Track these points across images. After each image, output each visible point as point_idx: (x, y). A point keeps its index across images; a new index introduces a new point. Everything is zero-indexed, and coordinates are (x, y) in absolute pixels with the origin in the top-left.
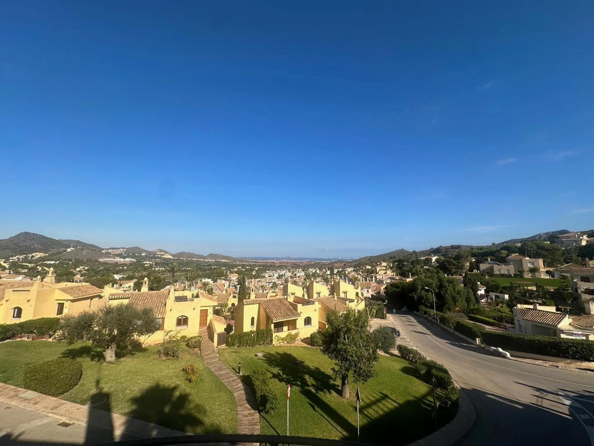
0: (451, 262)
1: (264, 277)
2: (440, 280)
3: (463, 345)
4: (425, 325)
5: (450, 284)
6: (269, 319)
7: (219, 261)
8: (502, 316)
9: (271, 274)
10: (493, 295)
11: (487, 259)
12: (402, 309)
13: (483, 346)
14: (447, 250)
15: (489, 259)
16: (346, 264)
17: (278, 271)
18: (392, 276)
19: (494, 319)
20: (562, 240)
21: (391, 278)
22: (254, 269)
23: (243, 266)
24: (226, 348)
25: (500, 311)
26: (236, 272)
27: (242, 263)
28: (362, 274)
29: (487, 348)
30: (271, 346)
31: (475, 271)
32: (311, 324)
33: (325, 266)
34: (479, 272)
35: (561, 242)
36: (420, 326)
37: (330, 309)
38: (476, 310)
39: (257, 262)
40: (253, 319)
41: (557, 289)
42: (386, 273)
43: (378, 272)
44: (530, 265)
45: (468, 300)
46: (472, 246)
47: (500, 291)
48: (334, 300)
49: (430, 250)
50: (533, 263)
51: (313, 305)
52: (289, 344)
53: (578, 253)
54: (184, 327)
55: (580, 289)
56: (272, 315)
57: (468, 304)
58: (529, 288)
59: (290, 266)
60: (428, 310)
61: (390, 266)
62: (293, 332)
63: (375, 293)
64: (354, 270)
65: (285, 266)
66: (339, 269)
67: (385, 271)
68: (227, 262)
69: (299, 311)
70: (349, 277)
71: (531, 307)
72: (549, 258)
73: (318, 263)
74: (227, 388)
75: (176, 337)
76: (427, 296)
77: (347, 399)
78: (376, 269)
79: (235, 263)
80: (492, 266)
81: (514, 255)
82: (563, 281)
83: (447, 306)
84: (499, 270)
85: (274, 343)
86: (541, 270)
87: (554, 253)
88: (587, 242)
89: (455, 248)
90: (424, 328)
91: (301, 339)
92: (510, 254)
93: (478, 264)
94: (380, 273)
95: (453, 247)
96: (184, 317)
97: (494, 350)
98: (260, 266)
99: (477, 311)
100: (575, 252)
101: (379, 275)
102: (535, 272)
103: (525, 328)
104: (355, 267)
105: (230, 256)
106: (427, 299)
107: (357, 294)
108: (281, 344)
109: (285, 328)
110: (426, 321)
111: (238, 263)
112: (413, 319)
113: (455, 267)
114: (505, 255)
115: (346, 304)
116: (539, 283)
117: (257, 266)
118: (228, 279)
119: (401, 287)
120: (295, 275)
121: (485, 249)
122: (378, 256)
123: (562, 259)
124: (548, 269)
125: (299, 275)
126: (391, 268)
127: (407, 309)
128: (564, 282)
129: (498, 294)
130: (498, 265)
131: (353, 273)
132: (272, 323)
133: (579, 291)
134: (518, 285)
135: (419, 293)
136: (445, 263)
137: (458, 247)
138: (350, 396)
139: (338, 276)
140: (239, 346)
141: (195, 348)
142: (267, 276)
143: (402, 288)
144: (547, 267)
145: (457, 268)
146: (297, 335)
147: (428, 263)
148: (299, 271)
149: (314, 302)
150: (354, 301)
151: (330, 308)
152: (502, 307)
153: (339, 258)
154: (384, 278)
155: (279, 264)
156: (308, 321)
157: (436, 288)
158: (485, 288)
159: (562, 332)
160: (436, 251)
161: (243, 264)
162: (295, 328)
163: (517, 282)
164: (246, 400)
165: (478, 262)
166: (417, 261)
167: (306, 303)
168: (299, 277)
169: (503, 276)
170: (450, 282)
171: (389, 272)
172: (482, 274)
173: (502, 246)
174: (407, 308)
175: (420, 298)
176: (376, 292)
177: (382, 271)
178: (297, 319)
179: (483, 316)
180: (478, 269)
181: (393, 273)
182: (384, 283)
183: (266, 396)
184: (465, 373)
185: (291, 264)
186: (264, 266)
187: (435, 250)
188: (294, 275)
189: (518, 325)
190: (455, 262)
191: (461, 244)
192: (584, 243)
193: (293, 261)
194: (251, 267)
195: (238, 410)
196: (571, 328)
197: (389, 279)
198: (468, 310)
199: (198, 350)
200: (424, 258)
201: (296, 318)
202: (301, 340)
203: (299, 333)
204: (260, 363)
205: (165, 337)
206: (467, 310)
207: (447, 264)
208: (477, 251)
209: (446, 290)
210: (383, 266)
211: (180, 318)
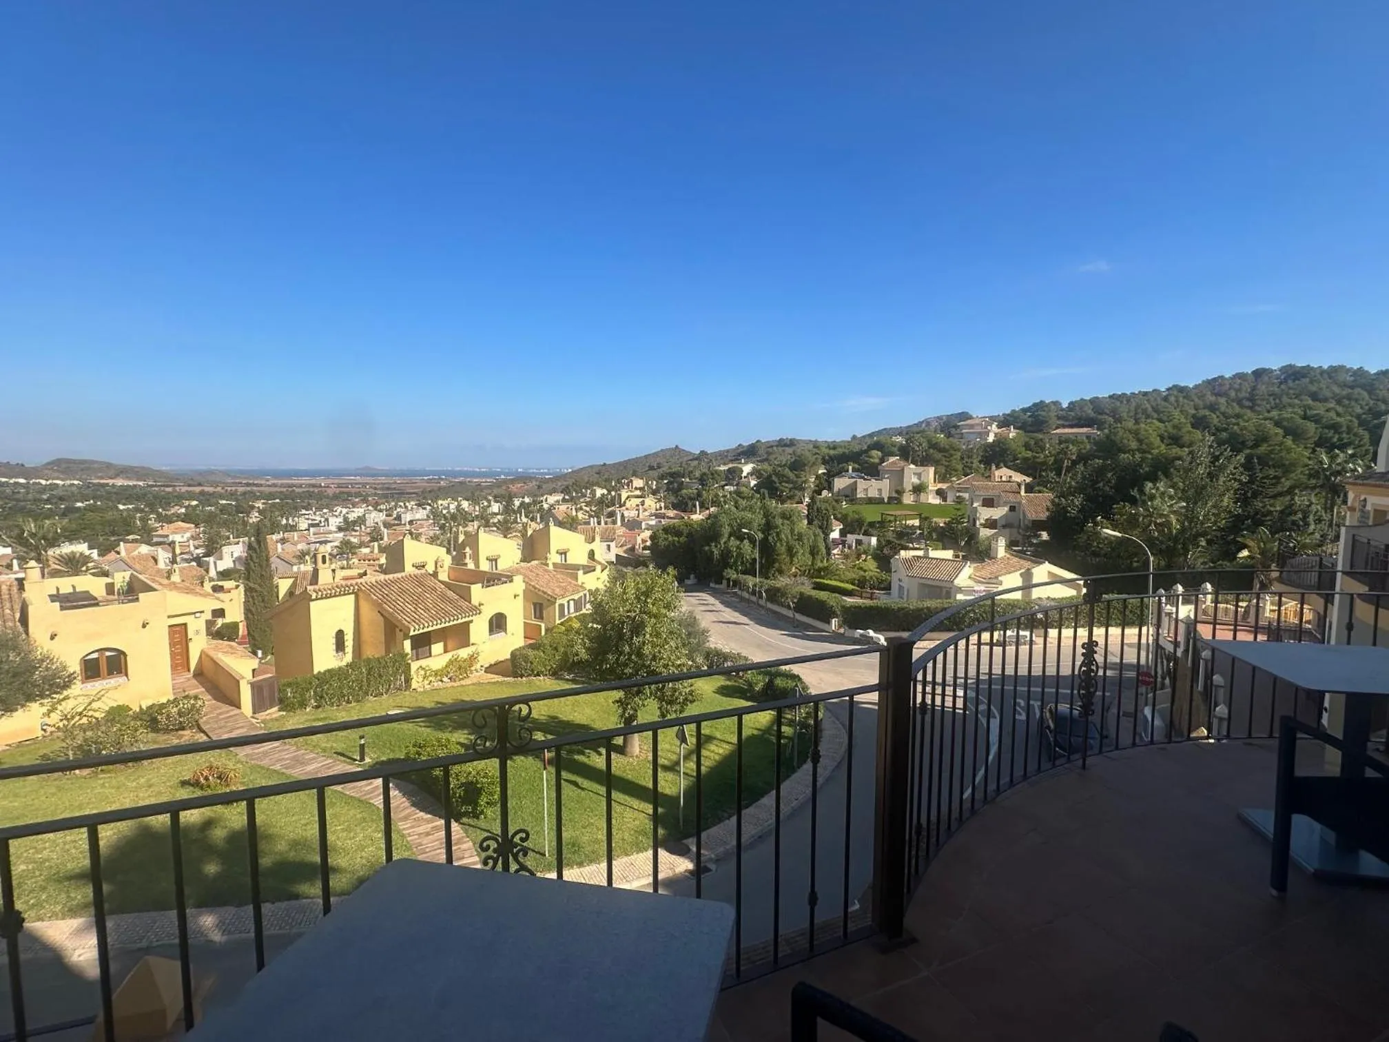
0: (783, 476)
1: (293, 528)
2: (767, 514)
3: (808, 635)
4: (736, 607)
5: (786, 521)
6: (392, 630)
7: (103, 485)
8: (865, 577)
9: (318, 518)
10: (851, 538)
11: (846, 469)
12: (686, 580)
13: (842, 631)
14: (770, 450)
15: (850, 468)
16: (543, 485)
17: (339, 509)
18: (657, 510)
19: (853, 584)
20: (964, 431)
21: (657, 516)
22: (253, 507)
23: (205, 498)
24: (282, 717)
25: (861, 568)
26: (186, 518)
27: (198, 489)
28: (588, 509)
29: (849, 633)
30: (407, 693)
31: (825, 493)
32: (505, 631)
33: (482, 491)
34: (830, 495)
35: (960, 436)
36: (728, 610)
37: (540, 593)
38: (825, 569)
39: (256, 485)
40: (340, 635)
41: (949, 522)
42: (643, 503)
43: (625, 502)
44: (915, 480)
45: (814, 552)
46: (816, 441)
47: (865, 531)
48: (546, 571)
49: (737, 448)
50: (919, 475)
51: (508, 585)
52: (455, 681)
53: (982, 456)
54: (121, 680)
55: (979, 519)
56: (404, 619)
57: (814, 558)
58: (908, 522)
59: (375, 494)
60: (742, 577)
61: (652, 489)
62: (464, 653)
63: (625, 552)
64: (564, 500)
65: (358, 495)
66: (523, 498)
67: (642, 499)
68: (135, 486)
69: (475, 601)
70: (556, 517)
71: (920, 553)
72: (942, 465)
73: (461, 483)
74: (345, 795)
75: (90, 713)
76: (741, 549)
77: (637, 756)
78: (620, 495)
79: (170, 489)
80: (856, 482)
81: (892, 459)
82: (958, 507)
83: (777, 565)
84: (866, 490)
85: (414, 685)
86: (930, 488)
87: (952, 455)
88: (995, 437)
89: (786, 445)
90: (737, 614)
91: (482, 666)
92: (886, 458)
93: (831, 479)
94: (628, 504)
95: (782, 443)
96: (108, 654)
97: (861, 635)
98: (271, 496)
99: (826, 571)
100: (978, 455)
101: (627, 509)
102: (920, 492)
103: (908, 591)
104: (565, 490)
105: (146, 466)
106: (740, 555)
107: (592, 555)
108: (436, 684)
109: (437, 648)
110: (737, 600)
111: (184, 489)
112: (711, 600)
113: (791, 486)
114: (877, 461)
115: (576, 579)
116: (924, 513)
117: (258, 498)
118: (155, 540)
119: (686, 532)
120: (399, 518)
121: (841, 447)
122: (620, 464)
123: (960, 467)
124: (940, 486)
125: (408, 520)
126: (654, 493)
127: (696, 580)
128: (958, 510)
129: (861, 537)
130: (865, 479)
131: (563, 507)
132: (406, 636)
133: (978, 523)
134: (892, 518)
135: (725, 543)
136: (774, 478)
137: (792, 443)
138: (640, 752)
139: (523, 517)
140: (317, 707)
141: (183, 729)
142: (303, 525)
143: (690, 535)
144: (939, 482)
145: (795, 488)
146: (473, 658)
147: (733, 479)
148: (406, 507)
149: (512, 576)
150: (594, 570)
151: (539, 590)
152: (865, 560)
153: (519, 470)
154: (641, 516)
155: (338, 491)
156: (498, 623)
157: (758, 530)
158: (841, 527)
159: (960, 590)
160: (749, 452)
161: (202, 493)
162: (466, 643)
163: (891, 513)
164: (412, 805)
165: (830, 476)
166: (712, 474)
167: (488, 581)
168: (411, 522)
169: (870, 501)
170: (786, 516)
171: (650, 502)
172: (836, 498)
173: (869, 441)
174: (696, 577)
175: (726, 554)
176: (625, 548)
177: (633, 500)
178: (472, 621)
179: (835, 580)
180: (830, 489)
181: (658, 504)
182: (643, 527)
183: (472, 782)
184: (821, 679)
185: (375, 489)
186: (283, 496)
187: (745, 449)
188: (395, 519)
189: (897, 586)
190: (791, 475)
191: (798, 438)
192: (991, 439)
193: (383, 479)
194: (236, 500)
195: (401, 828)
196: (971, 583)
197: (654, 518)
198: (812, 571)
199: (196, 732)
200: (726, 468)
201: (471, 618)
202: (483, 669)
203: (478, 654)
204: (409, 730)
205: (47, 720)
206: (809, 571)
207: (776, 480)
208: (827, 451)
209: (778, 534)
210: (636, 488)
211: (95, 656)
